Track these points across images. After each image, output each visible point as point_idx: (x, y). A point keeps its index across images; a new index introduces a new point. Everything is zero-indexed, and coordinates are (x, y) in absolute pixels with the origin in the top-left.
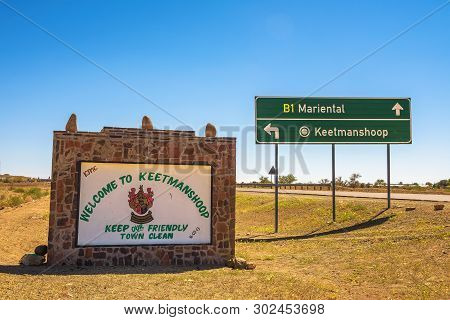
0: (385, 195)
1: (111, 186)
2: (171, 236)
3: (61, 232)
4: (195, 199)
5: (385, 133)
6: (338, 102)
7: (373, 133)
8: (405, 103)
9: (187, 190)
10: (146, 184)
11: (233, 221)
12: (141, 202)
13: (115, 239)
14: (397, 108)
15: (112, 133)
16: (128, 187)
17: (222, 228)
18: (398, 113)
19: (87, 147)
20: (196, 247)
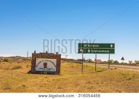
0: (108, 65)
1: (41, 62)
2: (50, 70)
3: (33, 69)
4: (54, 64)
5: (108, 51)
6: (97, 44)
7: (105, 51)
8: (113, 45)
9: (53, 63)
10: (46, 62)
11: (60, 68)
12: (45, 65)
13: (41, 70)
14: (112, 46)
15: (41, 53)
16: (43, 62)
17: (58, 69)
18: (112, 47)
19: (37, 56)
20: (54, 72)
